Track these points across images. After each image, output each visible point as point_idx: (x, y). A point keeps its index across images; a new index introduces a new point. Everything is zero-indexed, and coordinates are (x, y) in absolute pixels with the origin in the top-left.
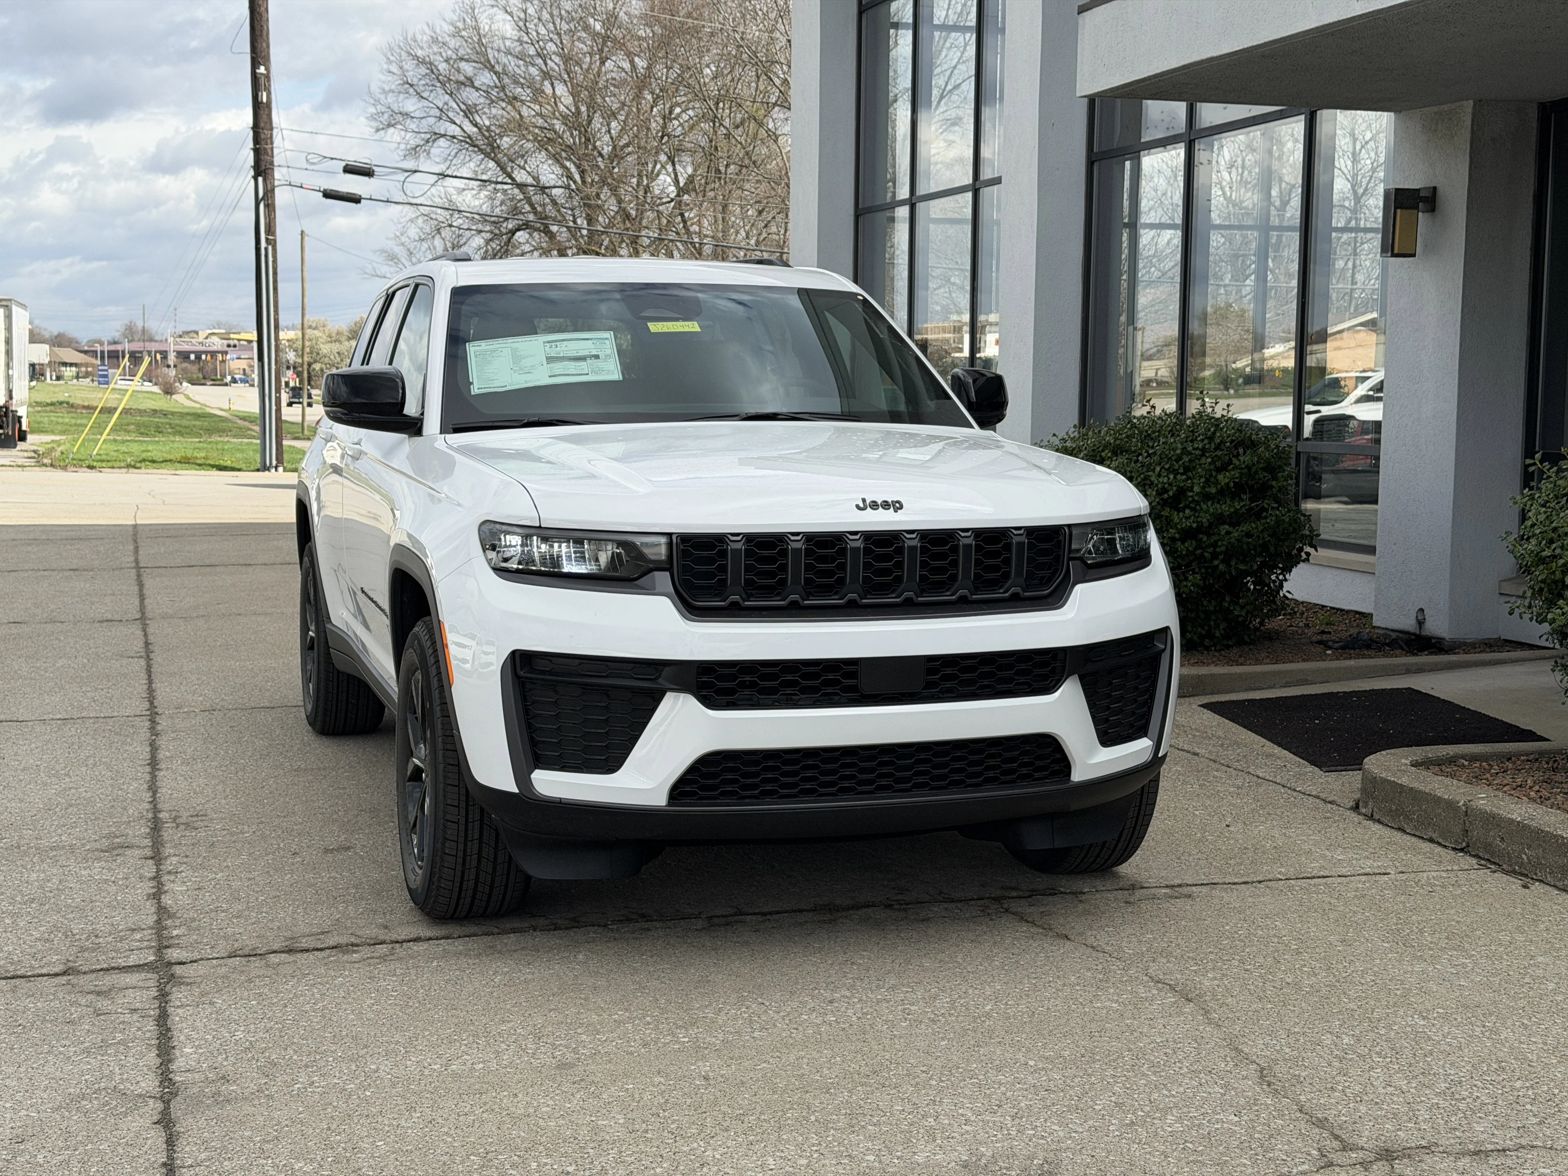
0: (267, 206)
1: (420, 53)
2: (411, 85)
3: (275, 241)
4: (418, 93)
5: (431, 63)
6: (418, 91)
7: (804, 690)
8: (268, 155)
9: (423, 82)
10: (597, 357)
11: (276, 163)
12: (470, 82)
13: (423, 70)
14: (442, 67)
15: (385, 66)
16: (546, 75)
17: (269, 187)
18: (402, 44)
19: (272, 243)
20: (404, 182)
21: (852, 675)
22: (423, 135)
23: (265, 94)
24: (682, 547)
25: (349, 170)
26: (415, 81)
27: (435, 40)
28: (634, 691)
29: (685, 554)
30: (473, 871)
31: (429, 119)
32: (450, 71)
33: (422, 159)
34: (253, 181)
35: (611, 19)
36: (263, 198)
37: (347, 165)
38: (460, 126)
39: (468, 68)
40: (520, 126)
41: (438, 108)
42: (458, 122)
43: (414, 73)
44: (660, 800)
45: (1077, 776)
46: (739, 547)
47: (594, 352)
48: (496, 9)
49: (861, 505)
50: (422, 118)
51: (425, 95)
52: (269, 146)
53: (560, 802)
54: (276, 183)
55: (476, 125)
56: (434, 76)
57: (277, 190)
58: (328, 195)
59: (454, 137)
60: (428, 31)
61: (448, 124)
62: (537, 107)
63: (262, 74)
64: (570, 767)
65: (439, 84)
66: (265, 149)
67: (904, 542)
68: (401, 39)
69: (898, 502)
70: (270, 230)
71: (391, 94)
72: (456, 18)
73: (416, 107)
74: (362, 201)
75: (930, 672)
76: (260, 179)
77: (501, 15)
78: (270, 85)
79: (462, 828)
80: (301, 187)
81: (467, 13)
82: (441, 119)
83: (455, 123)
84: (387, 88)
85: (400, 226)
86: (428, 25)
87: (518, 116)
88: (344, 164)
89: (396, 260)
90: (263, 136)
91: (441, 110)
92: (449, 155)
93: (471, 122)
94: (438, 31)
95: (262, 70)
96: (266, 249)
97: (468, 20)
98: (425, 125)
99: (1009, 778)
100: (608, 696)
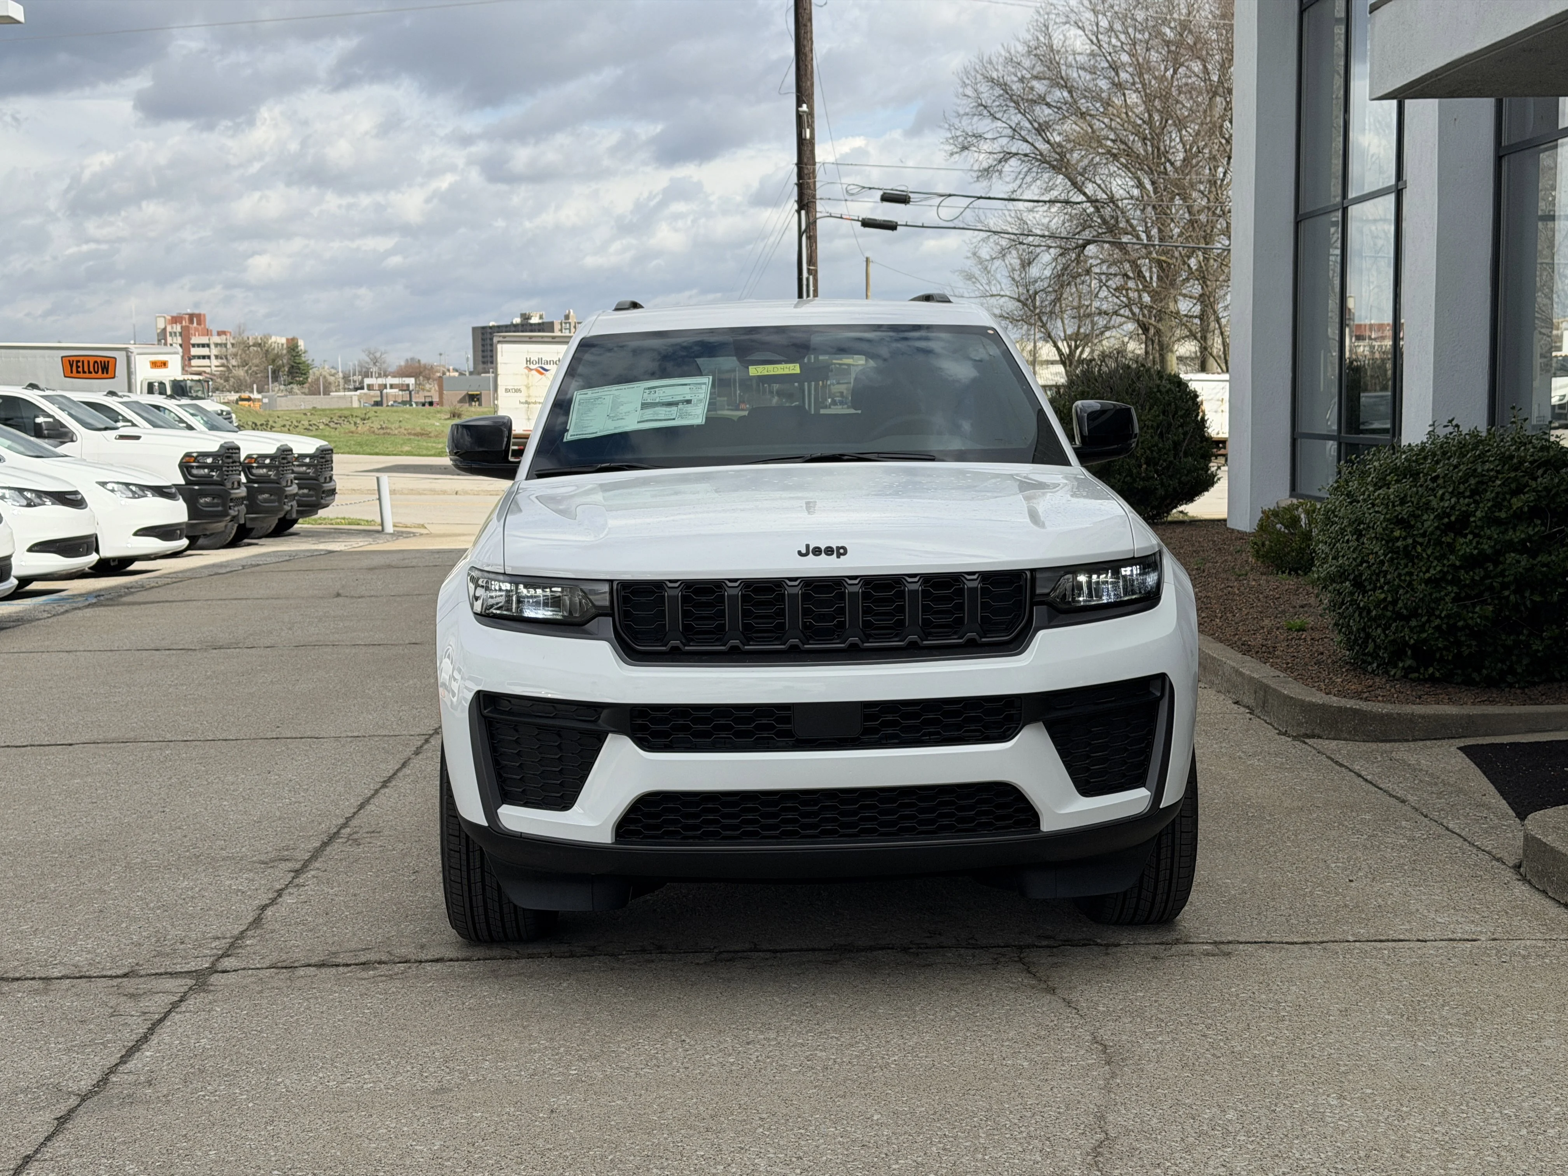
0: (809, 238)
1: (995, 75)
2: (985, 107)
3: (816, 271)
4: (991, 114)
5: (1006, 84)
6: (992, 112)
7: (739, 734)
8: (810, 189)
9: (997, 103)
10: (689, 402)
11: (818, 197)
12: (1042, 100)
13: (998, 91)
14: (1016, 87)
15: (961, 90)
16: (1119, 86)
17: (811, 219)
18: (977, 67)
19: (813, 273)
20: (939, 206)
21: (787, 720)
22: (995, 156)
23: (808, 131)
24: (623, 593)
25: (887, 198)
26: (989, 103)
27: (1010, 60)
28: (583, 732)
29: (625, 600)
30: (480, 897)
31: (999, 139)
32: (1024, 90)
33: (994, 179)
34: (796, 215)
35: (1185, 26)
36: (805, 231)
37: (885, 193)
38: (1032, 145)
39: (1040, 87)
40: (1092, 140)
41: (1011, 127)
42: (1030, 140)
43: (988, 94)
44: (606, 837)
45: (1047, 825)
46: (676, 594)
47: (688, 398)
48: (1068, 25)
49: (804, 551)
50: (994, 139)
51: (998, 115)
52: (812, 180)
53: (521, 837)
54: (818, 215)
55: (1048, 142)
56: (1007, 96)
57: (818, 221)
58: (867, 223)
59: (1026, 155)
60: (1003, 53)
61: (1021, 142)
62: (1106, 120)
63: (805, 112)
64: (533, 803)
65: (1012, 104)
66: (808, 183)
67: (845, 588)
68: (977, 61)
69: (843, 548)
70: (812, 261)
71: (965, 117)
72: (1030, 37)
73: (988, 129)
74: (898, 228)
75: (867, 718)
76: (803, 213)
77: (1074, 32)
78: (813, 122)
79: (464, 857)
80: (841, 218)
81: (1041, 31)
82: (1013, 138)
83: (1027, 141)
84: (962, 112)
85: (972, 246)
86: (1003, 46)
87: (1090, 130)
88: (880, 193)
89: (974, 280)
90: (806, 171)
91: (1014, 130)
92: (1020, 173)
93: (1044, 139)
94: (1013, 52)
95: (804, 108)
96: (808, 279)
97: (1042, 39)
98: (996, 146)
99: (965, 826)
100: (560, 736)
